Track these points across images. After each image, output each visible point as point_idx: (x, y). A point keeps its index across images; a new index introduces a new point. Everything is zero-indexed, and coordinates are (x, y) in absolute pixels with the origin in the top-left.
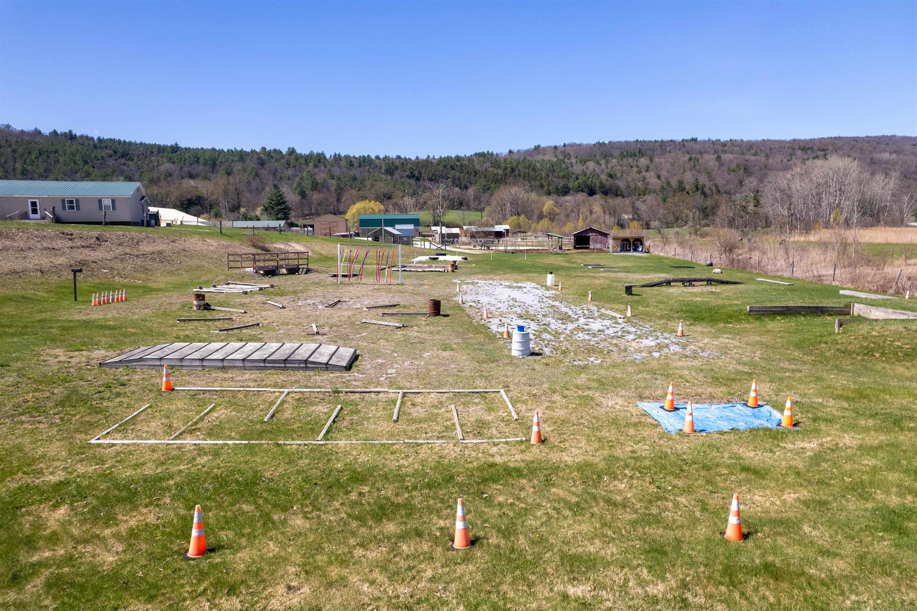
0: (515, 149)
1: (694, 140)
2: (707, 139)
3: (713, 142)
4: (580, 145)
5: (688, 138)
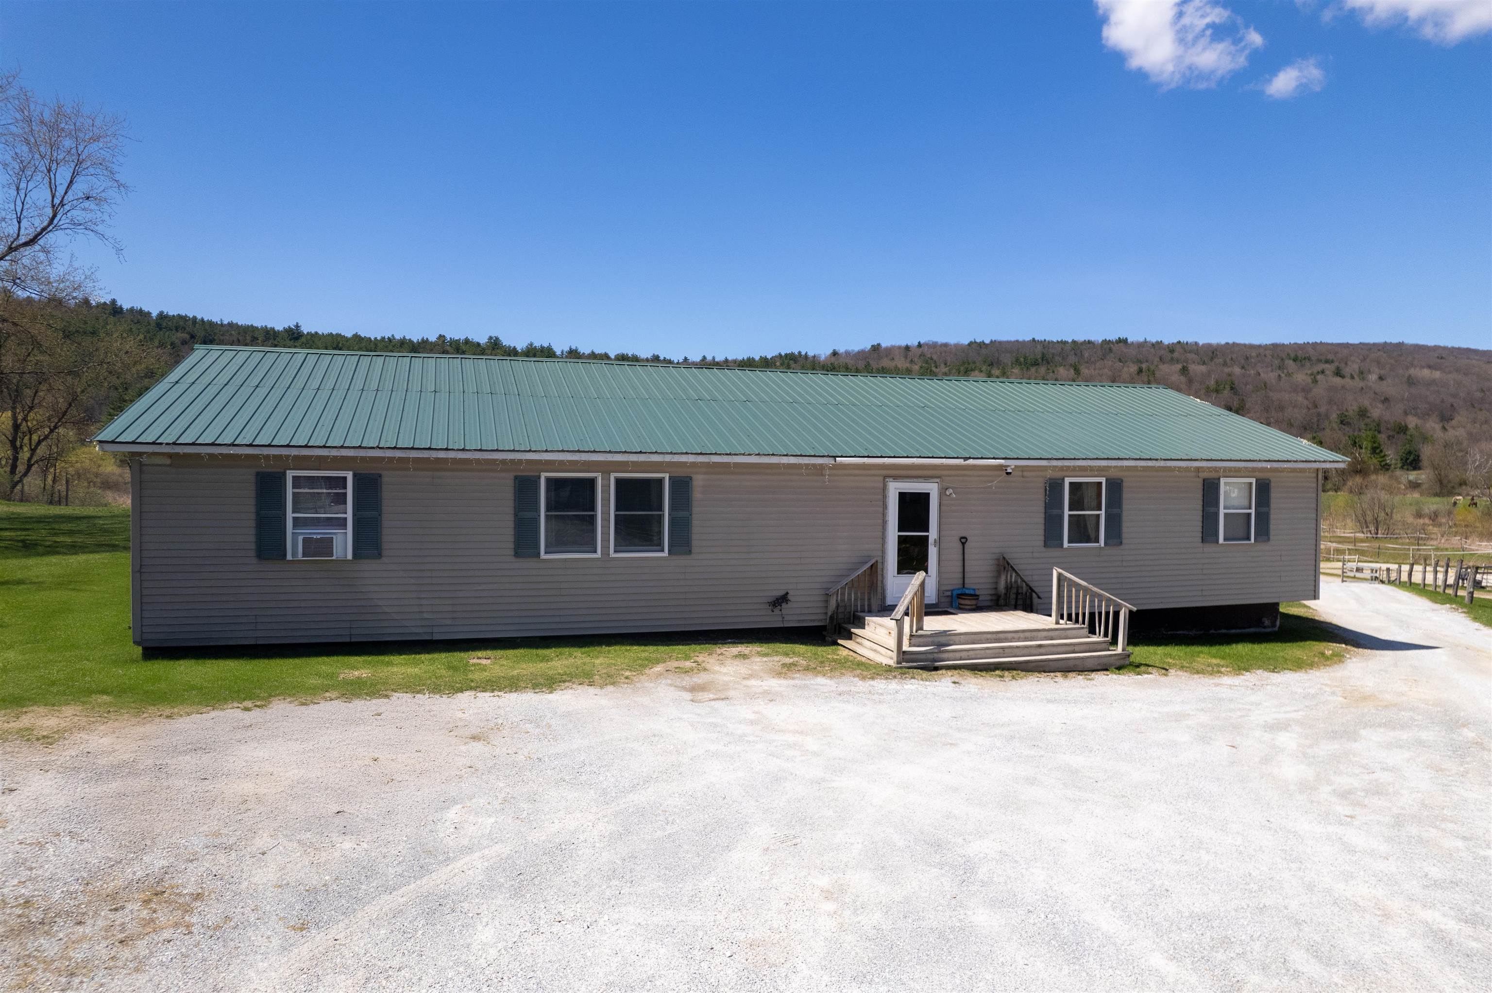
0: (841, 350)
1: (1123, 341)
2: (1141, 340)
3: (1153, 345)
4: (946, 345)
5: (1113, 337)
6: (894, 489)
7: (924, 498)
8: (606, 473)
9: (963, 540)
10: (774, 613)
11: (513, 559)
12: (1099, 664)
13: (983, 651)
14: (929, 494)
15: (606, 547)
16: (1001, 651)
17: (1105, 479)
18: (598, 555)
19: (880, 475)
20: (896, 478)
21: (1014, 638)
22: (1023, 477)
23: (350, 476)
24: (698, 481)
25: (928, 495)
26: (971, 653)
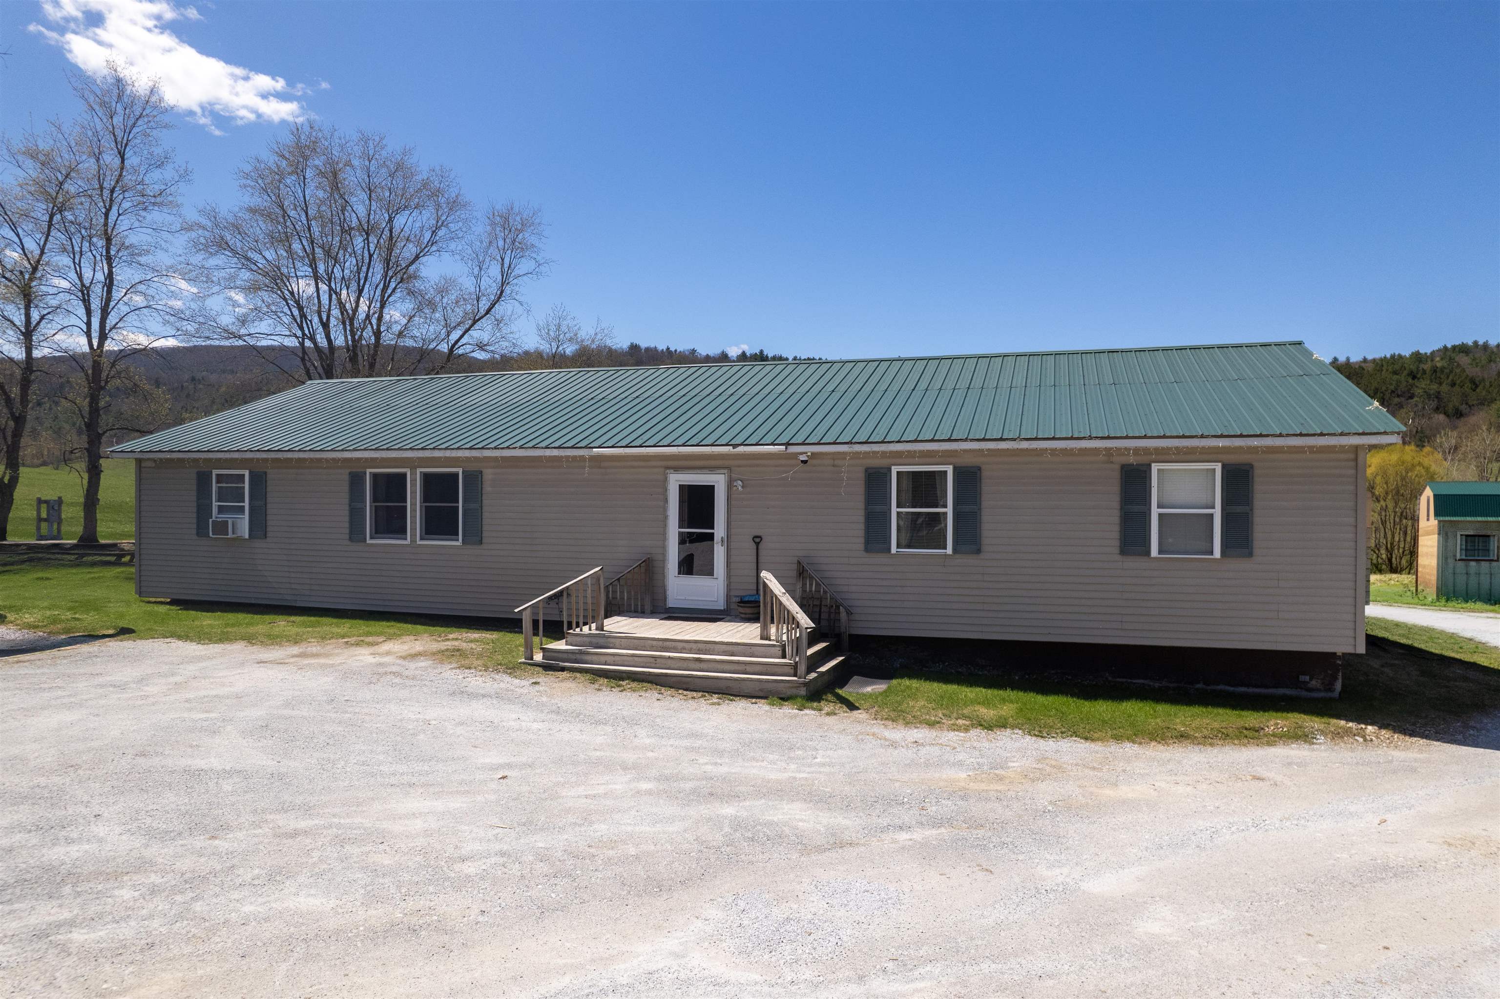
6: (675, 481)
7: (709, 491)
8: (413, 468)
9: (757, 540)
10: (550, 606)
11: (349, 543)
12: (761, 690)
13: (631, 658)
14: (713, 486)
15: (413, 535)
16: (652, 660)
17: (951, 467)
18: (408, 542)
19: (661, 467)
20: (677, 469)
21: (684, 649)
22: (834, 466)
23: (247, 473)
24: (488, 474)
25: (712, 488)
26: (617, 658)
